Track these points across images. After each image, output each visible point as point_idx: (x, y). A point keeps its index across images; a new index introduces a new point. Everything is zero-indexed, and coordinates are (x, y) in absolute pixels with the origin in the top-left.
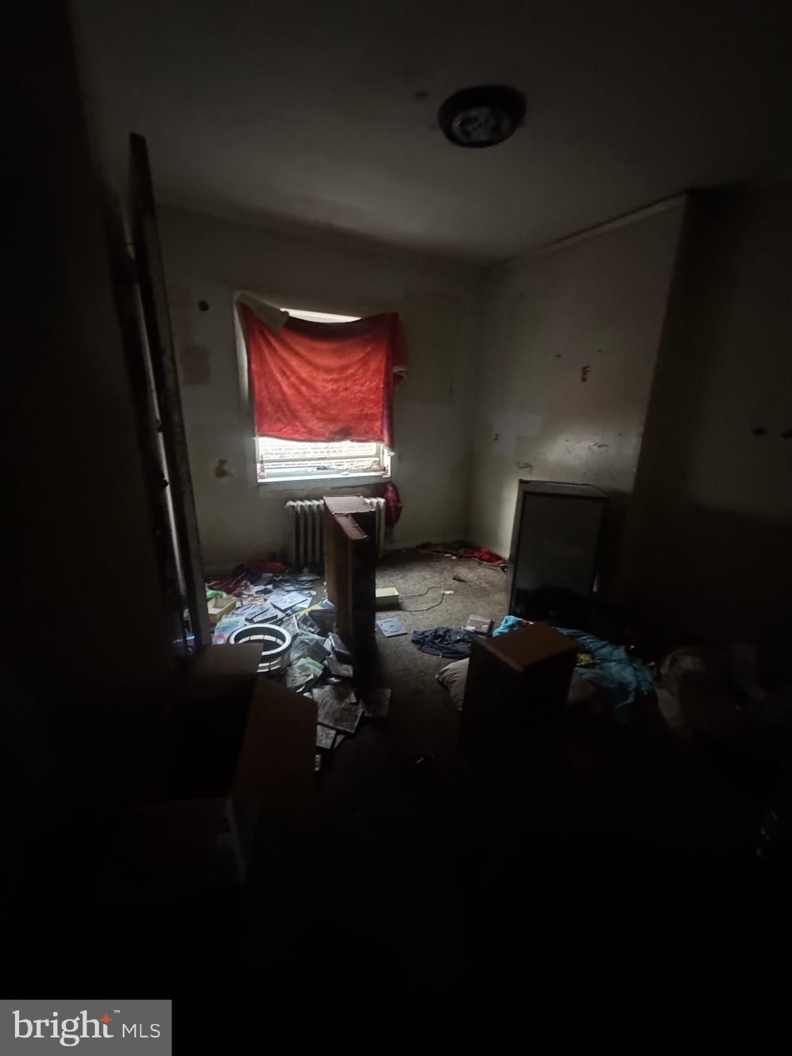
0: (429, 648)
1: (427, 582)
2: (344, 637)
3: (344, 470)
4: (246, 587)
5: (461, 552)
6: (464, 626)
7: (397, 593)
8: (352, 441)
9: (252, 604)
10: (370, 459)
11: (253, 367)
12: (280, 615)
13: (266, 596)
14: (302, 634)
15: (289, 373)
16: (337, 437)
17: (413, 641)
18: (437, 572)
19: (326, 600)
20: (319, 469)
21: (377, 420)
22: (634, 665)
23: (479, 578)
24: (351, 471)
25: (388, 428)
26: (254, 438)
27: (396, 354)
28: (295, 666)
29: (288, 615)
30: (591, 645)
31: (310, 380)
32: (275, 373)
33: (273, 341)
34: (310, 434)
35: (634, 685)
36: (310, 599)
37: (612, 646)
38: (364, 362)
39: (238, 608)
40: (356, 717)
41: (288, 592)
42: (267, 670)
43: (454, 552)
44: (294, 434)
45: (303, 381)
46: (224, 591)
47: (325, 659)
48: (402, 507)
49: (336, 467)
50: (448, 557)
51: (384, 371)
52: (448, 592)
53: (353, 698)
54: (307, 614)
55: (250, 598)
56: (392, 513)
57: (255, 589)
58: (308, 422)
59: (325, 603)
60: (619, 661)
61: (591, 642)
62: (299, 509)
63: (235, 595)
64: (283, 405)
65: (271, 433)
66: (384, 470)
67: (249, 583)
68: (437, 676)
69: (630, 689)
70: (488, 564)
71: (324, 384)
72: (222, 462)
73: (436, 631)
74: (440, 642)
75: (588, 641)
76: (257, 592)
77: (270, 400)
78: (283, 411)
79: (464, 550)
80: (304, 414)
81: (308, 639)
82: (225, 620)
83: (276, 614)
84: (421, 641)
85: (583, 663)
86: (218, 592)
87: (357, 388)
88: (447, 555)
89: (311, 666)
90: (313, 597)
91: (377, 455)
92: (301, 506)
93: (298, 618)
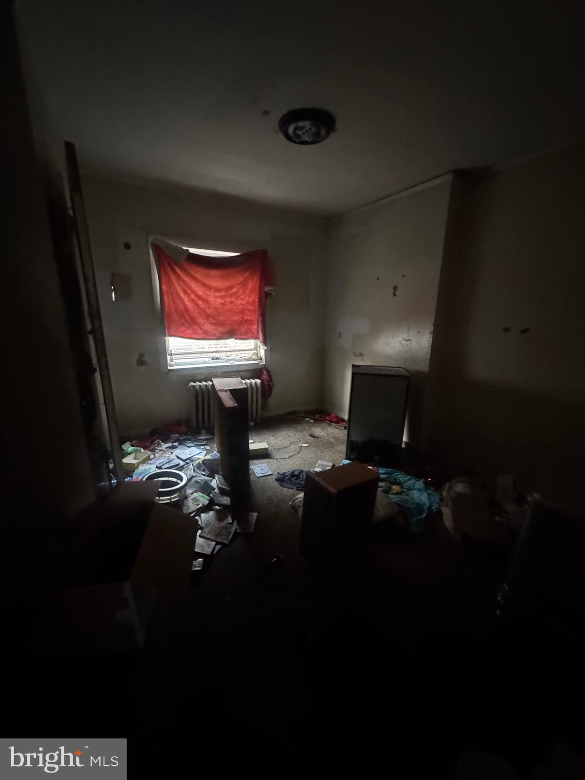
0: (287, 484)
1: (290, 438)
2: (226, 478)
3: (231, 360)
4: (159, 444)
5: (317, 416)
6: (314, 468)
7: (267, 447)
8: (236, 339)
9: (162, 456)
10: (249, 352)
11: (164, 287)
12: (182, 463)
13: (172, 451)
14: (196, 476)
15: (189, 292)
16: (226, 336)
17: (276, 480)
18: (299, 431)
19: (216, 452)
20: (213, 359)
21: (254, 324)
22: (429, 492)
23: (328, 435)
24: (237, 361)
25: (262, 329)
26: (166, 338)
27: (267, 278)
28: (190, 499)
29: (187, 463)
30: (401, 479)
31: (205, 297)
32: (180, 292)
33: (177, 270)
34: (205, 334)
35: (428, 505)
36: (204, 452)
37: (415, 480)
38: (244, 284)
39: (151, 459)
40: (231, 532)
41: (189, 447)
42: (169, 501)
43: (312, 417)
44: (194, 334)
45: (199, 297)
46: (142, 448)
47: (211, 493)
48: (274, 385)
49: (226, 358)
50: (307, 420)
51: (258, 290)
52: (304, 445)
53: (230, 520)
54: (201, 462)
55: (161, 452)
56: (267, 390)
57: (164, 446)
58: (204, 326)
59: (215, 454)
60: (419, 490)
61: (401, 477)
62: (198, 387)
63: (149, 451)
64: (185, 314)
65: (177, 334)
66: (261, 359)
67: (160, 442)
68: (290, 503)
69: (425, 508)
70: (335, 425)
71: (215, 300)
72: (141, 355)
73: (293, 472)
74: (295, 480)
75: (399, 476)
76: (166, 448)
77: (176, 310)
78: (184, 318)
79: (318, 415)
80: (201, 321)
81: (200, 480)
82: (142, 468)
83: (178, 463)
84: (282, 479)
85: (394, 492)
86: (138, 448)
87: (239, 302)
88: (306, 419)
89: (201, 498)
90: (207, 450)
91: (256, 349)
92: (200, 386)
93: (195, 465)
